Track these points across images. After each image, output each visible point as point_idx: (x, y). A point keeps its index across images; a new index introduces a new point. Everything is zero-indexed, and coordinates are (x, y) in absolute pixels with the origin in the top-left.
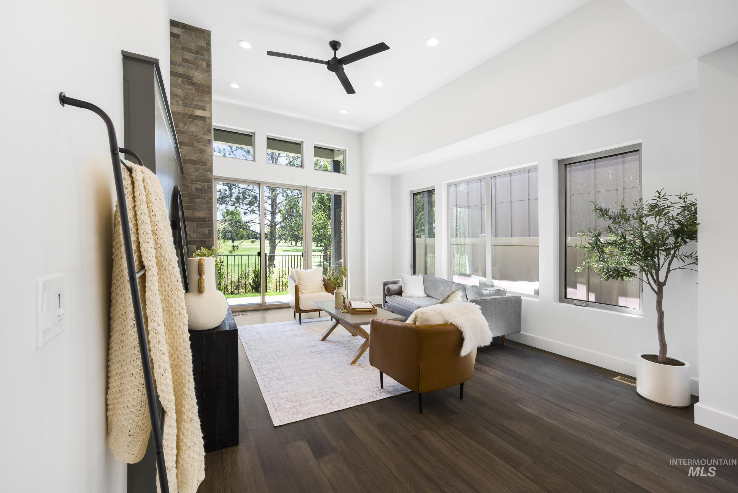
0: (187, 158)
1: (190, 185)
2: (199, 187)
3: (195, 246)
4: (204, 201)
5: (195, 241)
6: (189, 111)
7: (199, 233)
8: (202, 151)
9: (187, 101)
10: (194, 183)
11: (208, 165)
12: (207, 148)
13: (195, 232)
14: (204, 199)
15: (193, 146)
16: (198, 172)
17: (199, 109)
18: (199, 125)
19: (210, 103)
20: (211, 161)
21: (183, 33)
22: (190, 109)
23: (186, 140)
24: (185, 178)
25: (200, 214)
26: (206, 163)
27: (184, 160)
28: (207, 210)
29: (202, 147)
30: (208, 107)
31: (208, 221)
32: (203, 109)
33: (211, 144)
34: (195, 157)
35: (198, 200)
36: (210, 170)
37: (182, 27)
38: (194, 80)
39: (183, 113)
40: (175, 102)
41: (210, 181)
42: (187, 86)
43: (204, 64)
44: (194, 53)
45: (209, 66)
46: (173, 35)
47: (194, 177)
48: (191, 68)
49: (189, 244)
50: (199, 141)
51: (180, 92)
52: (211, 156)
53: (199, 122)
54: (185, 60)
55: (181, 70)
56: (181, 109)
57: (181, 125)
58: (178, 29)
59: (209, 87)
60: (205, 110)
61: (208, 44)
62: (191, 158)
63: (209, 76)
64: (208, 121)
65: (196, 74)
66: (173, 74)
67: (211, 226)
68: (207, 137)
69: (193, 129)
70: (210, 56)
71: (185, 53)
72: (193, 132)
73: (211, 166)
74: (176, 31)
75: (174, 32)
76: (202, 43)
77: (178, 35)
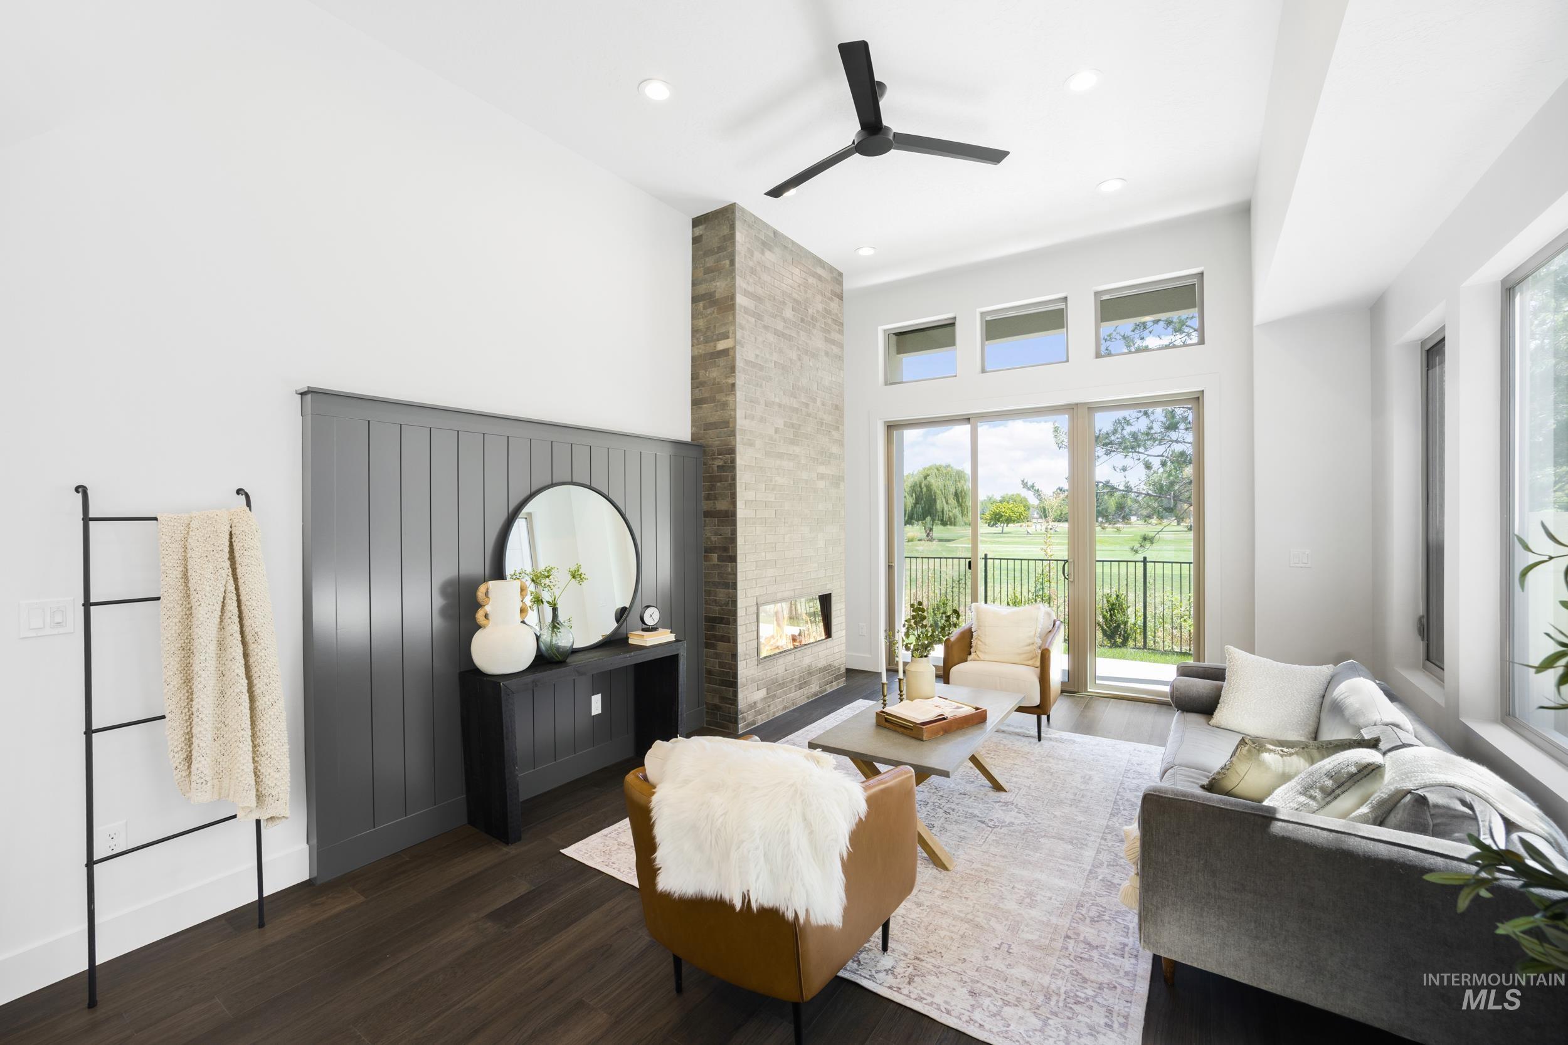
0: (708, 421)
1: (710, 462)
2: (721, 463)
3: (716, 555)
4: (726, 484)
5: (715, 548)
6: (709, 348)
7: (721, 535)
8: (724, 405)
9: (709, 334)
10: (715, 458)
11: (731, 426)
12: (730, 398)
13: (716, 534)
14: (726, 481)
15: (714, 401)
16: (719, 440)
17: (721, 340)
18: (722, 364)
19: (733, 322)
20: (735, 418)
21: (706, 228)
22: (712, 344)
23: (707, 395)
24: (705, 452)
25: (722, 505)
26: (728, 422)
27: (705, 425)
28: (729, 500)
29: (724, 399)
30: (731, 332)
31: (729, 517)
32: (725, 336)
33: (735, 391)
34: (715, 418)
35: (719, 484)
36: (733, 434)
37: (705, 222)
38: (717, 296)
39: (704, 354)
40: (695, 341)
41: (732, 451)
42: (709, 311)
43: (727, 262)
44: (717, 253)
45: (732, 263)
46: (696, 240)
47: (715, 449)
48: (713, 280)
49: (708, 550)
50: (721, 390)
51: (701, 323)
52: (735, 410)
53: (722, 362)
54: (708, 271)
55: (702, 289)
56: (702, 349)
57: (702, 373)
58: (701, 227)
59: (733, 298)
60: (728, 338)
61: (732, 227)
62: (712, 420)
63: (734, 278)
64: (731, 353)
65: (718, 284)
66: (695, 299)
67: (734, 523)
68: (730, 381)
69: (714, 373)
70: (733, 243)
71: (707, 260)
72: (715, 379)
73: (735, 427)
74: (699, 231)
75: (697, 234)
76: (725, 231)
77: (701, 236)
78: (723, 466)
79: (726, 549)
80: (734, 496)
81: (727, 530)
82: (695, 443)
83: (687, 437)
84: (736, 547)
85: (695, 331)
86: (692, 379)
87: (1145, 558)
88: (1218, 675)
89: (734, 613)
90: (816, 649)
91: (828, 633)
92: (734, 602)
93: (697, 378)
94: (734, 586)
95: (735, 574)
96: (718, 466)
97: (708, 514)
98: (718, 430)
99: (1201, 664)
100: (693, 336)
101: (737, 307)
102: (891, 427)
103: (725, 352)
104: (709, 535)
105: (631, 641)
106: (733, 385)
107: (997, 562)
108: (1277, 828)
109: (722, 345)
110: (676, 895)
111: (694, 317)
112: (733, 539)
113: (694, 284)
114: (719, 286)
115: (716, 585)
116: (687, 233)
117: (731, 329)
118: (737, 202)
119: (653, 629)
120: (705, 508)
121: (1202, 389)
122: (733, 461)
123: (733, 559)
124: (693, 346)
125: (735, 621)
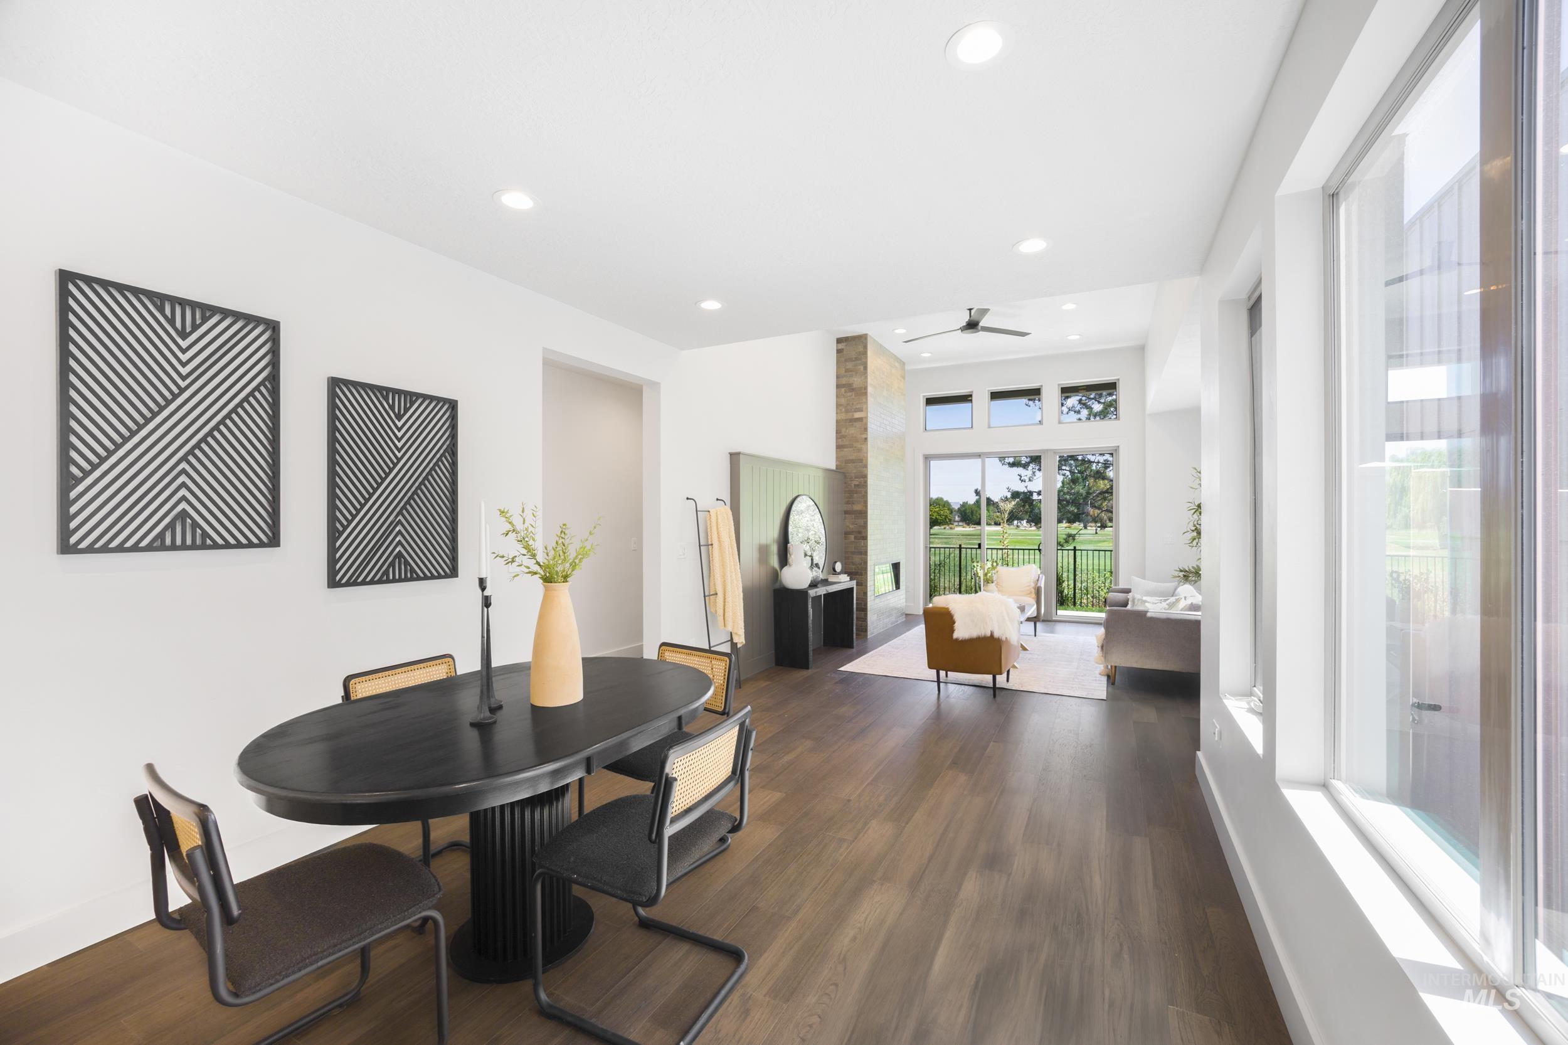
1: (849, 481)
2: (857, 483)
6: (849, 416)
8: (860, 450)
9: (849, 407)
10: (853, 480)
11: (864, 461)
12: (863, 446)
13: (853, 524)
15: (852, 447)
16: (856, 470)
17: (857, 412)
18: (858, 426)
19: (866, 403)
20: (867, 457)
21: (846, 346)
22: (851, 414)
23: (847, 443)
24: (845, 476)
25: (858, 507)
26: (862, 460)
27: (846, 460)
28: (862, 503)
29: (859, 446)
30: (864, 408)
31: (863, 514)
32: (861, 410)
33: (867, 442)
34: (854, 456)
35: (855, 495)
36: (866, 466)
37: (846, 341)
38: (855, 386)
39: (846, 420)
40: (839, 411)
41: (865, 476)
42: (849, 394)
43: (862, 367)
44: (854, 361)
45: (866, 368)
46: (839, 351)
47: (853, 475)
48: (851, 376)
49: (847, 534)
50: (857, 441)
51: (843, 401)
52: (867, 453)
53: (858, 424)
54: (847, 371)
55: (844, 381)
56: (843, 416)
57: (843, 430)
58: (842, 344)
59: (866, 388)
60: (862, 411)
61: (865, 347)
62: (851, 458)
63: (866, 377)
64: (864, 420)
65: (855, 379)
66: (838, 386)
67: (866, 517)
68: (864, 436)
69: (852, 431)
70: (866, 358)
71: (847, 364)
72: (852, 434)
73: (867, 462)
74: (841, 346)
75: (840, 348)
76: (861, 349)
77: (843, 349)
78: (858, 485)
79: (860, 532)
80: (866, 502)
81: (861, 522)
82: (838, 470)
83: (834, 467)
84: (867, 531)
85: (838, 405)
86: (837, 433)
87: (1075, 547)
88: (1128, 591)
89: (866, 569)
90: (889, 597)
91: (898, 587)
92: (866, 563)
93: (840, 433)
94: (866, 553)
95: (866, 547)
96: (855, 485)
97: (846, 512)
98: (855, 464)
99: (1117, 587)
100: (837, 408)
101: (868, 394)
102: (928, 458)
103: (860, 419)
104: (848, 524)
105: (829, 580)
106: (866, 439)
107: (968, 550)
108: (1149, 615)
109: (857, 415)
110: (960, 639)
111: (837, 397)
112: (865, 526)
113: (838, 377)
114: (856, 381)
115: (853, 553)
116: (833, 347)
117: (864, 407)
118: (870, 333)
119: (839, 574)
120: (845, 509)
121: (1117, 445)
122: (866, 482)
123: (865, 538)
124: (837, 413)
125: (866, 573)
